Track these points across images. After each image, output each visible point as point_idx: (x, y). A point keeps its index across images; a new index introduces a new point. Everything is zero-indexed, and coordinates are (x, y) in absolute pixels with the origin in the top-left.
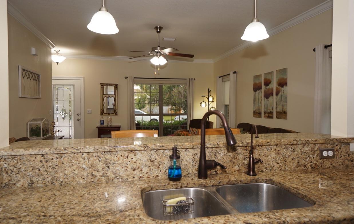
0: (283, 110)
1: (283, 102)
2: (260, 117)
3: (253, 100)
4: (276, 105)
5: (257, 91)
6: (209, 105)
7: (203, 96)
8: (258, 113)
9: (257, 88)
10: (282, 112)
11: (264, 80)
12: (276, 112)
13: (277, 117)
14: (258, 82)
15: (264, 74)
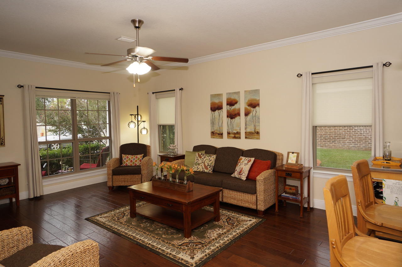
0: (255, 131)
1: (255, 122)
2: (222, 137)
3: (211, 120)
4: (246, 125)
5: (217, 111)
6: (138, 126)
7: (132, 115)
8: (219, 134)
9: (216, 108)
10: (253, 132)
11: (227, 99)
12: (245, 133)
13: (246, 138)
14: (216, 101)
15: (227, 93)
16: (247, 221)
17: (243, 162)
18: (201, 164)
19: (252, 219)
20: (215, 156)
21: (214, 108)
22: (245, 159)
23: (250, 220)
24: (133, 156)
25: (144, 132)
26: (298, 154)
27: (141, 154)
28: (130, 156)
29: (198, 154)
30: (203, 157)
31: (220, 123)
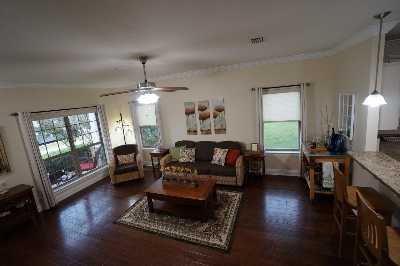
0: (222, 127)
1: (222, 122)
2: (197, 134)
3: (186, 122)
4: (215, 125)
5: (191, 115)
6: (123, 129)
7: (117, 122)
8: (194, 132)
9: (189, 112)
10: (221, 129)
11: (199, 106)
12: (215, 130)
13: (215, 133)
14: (190, 107)
15: (198, 102)
16: (234, 196)
17: (219, 153)
18: (186, 157)
19: (237, 194)
20: (194, 149)
21: (188, 113)
22: (220, 150)
23: (236, 195)
24: (127, 156)
25: (129, 133)
26: (258, 144)
27: (133, 153)
28: (124, 156)
29: (182, 149)
30: (186, 151)
31: (194, 124)
